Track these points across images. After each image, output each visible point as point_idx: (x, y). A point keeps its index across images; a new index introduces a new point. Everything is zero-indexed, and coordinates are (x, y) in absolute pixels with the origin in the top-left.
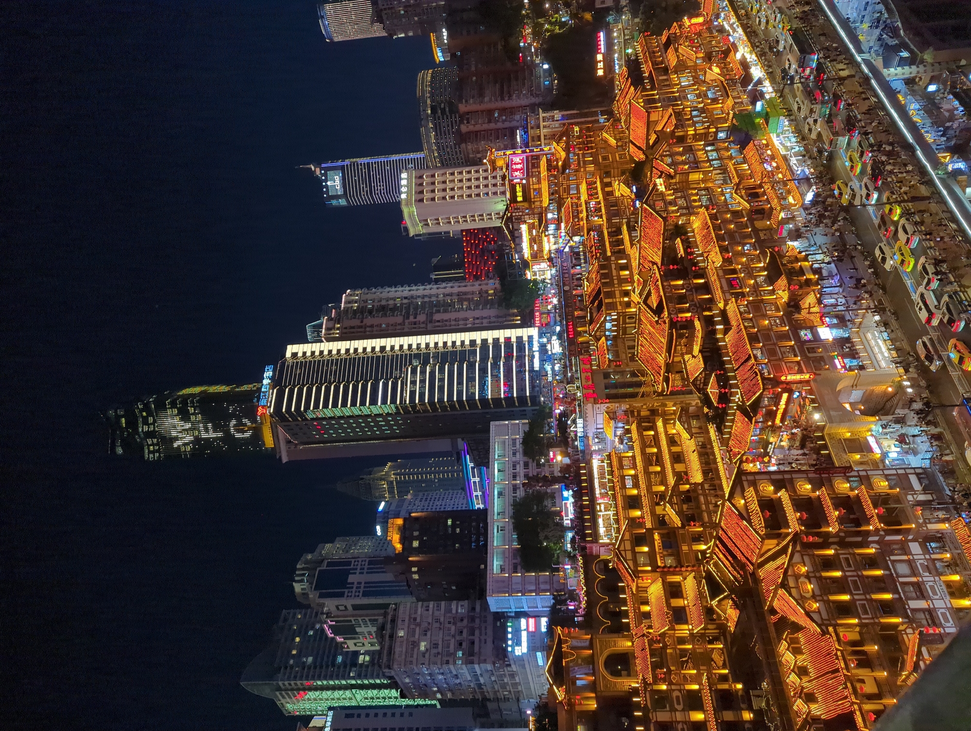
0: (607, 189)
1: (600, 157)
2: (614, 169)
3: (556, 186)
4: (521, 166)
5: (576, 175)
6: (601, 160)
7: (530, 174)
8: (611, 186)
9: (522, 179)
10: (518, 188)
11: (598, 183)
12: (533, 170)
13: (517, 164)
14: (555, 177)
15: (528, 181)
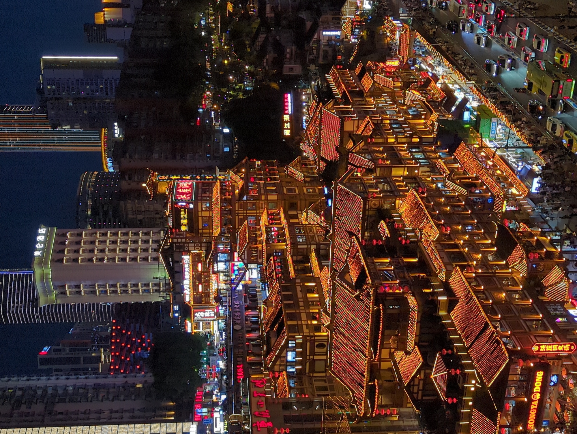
0: (292, 221)
1: (285, 189)
2: (301, 200)
3: (231, 214)
4: (190, 190)
5: (254, 204)
6: (285, 192)
7: (199, 198)
8: (297, 218)
9: (188, 203)
10: (182, 213)
11: (282, 214)
12: (203, 195)
13: (185, 188)
14: (230, 202)
15: (196, 206)
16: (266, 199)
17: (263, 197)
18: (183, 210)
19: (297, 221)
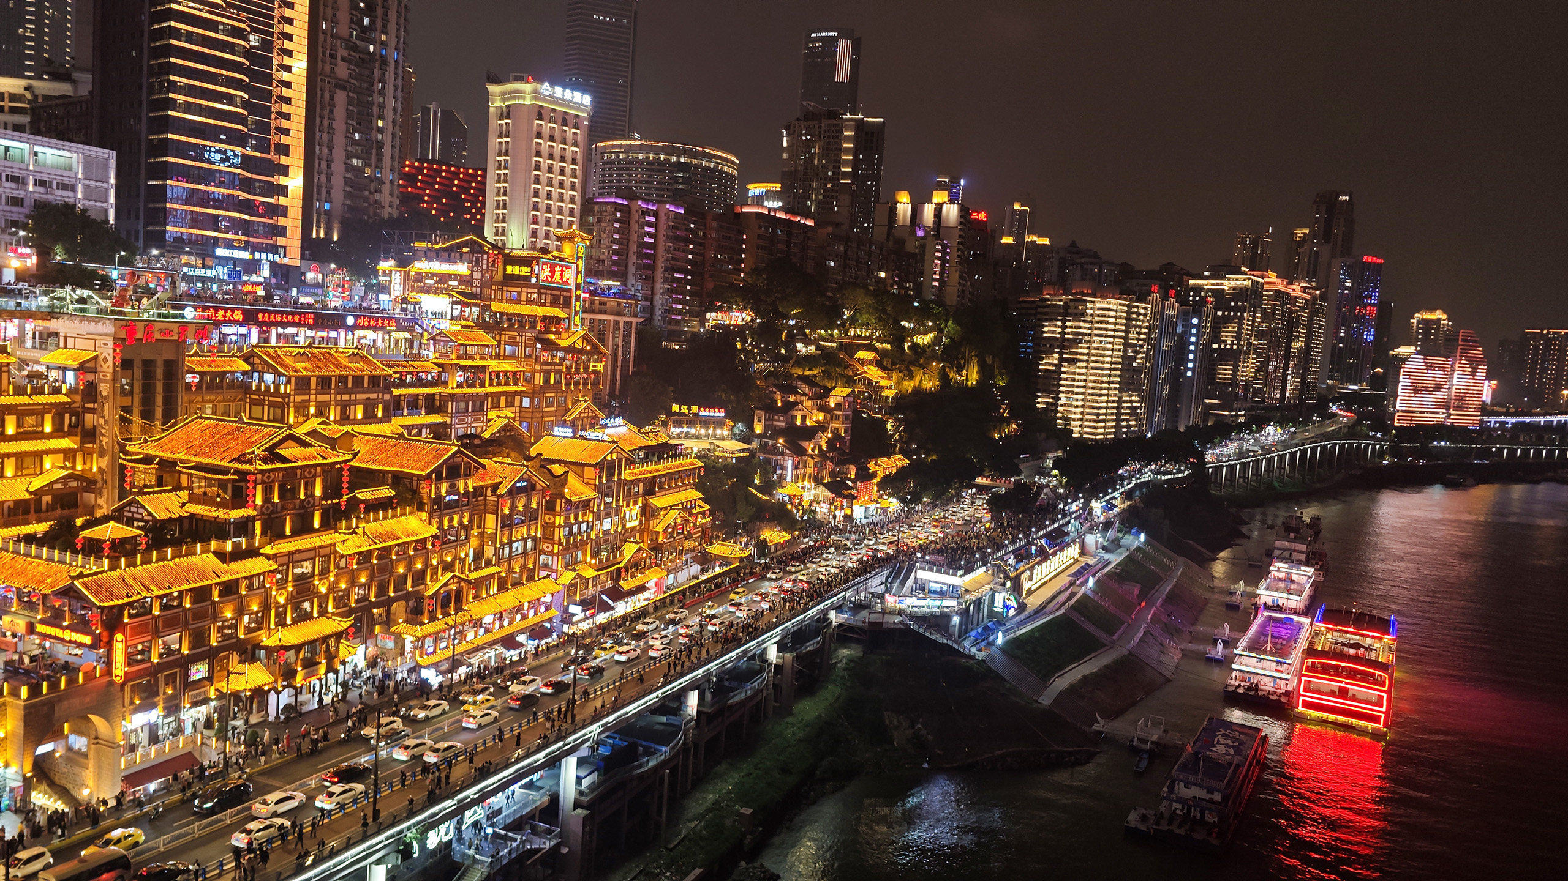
3: (520, 325)
4: (558, 280)
5: (531, 357)
7: (543, 291)
9: (537, 277)
10: (524, 270)
12: (549, 297)
13: (561, 275)
14: (533, 326)
15: (533, 286)
16: (535, 371)
17: (538, 367)
18: (529, 269)
19: (503, 403)
